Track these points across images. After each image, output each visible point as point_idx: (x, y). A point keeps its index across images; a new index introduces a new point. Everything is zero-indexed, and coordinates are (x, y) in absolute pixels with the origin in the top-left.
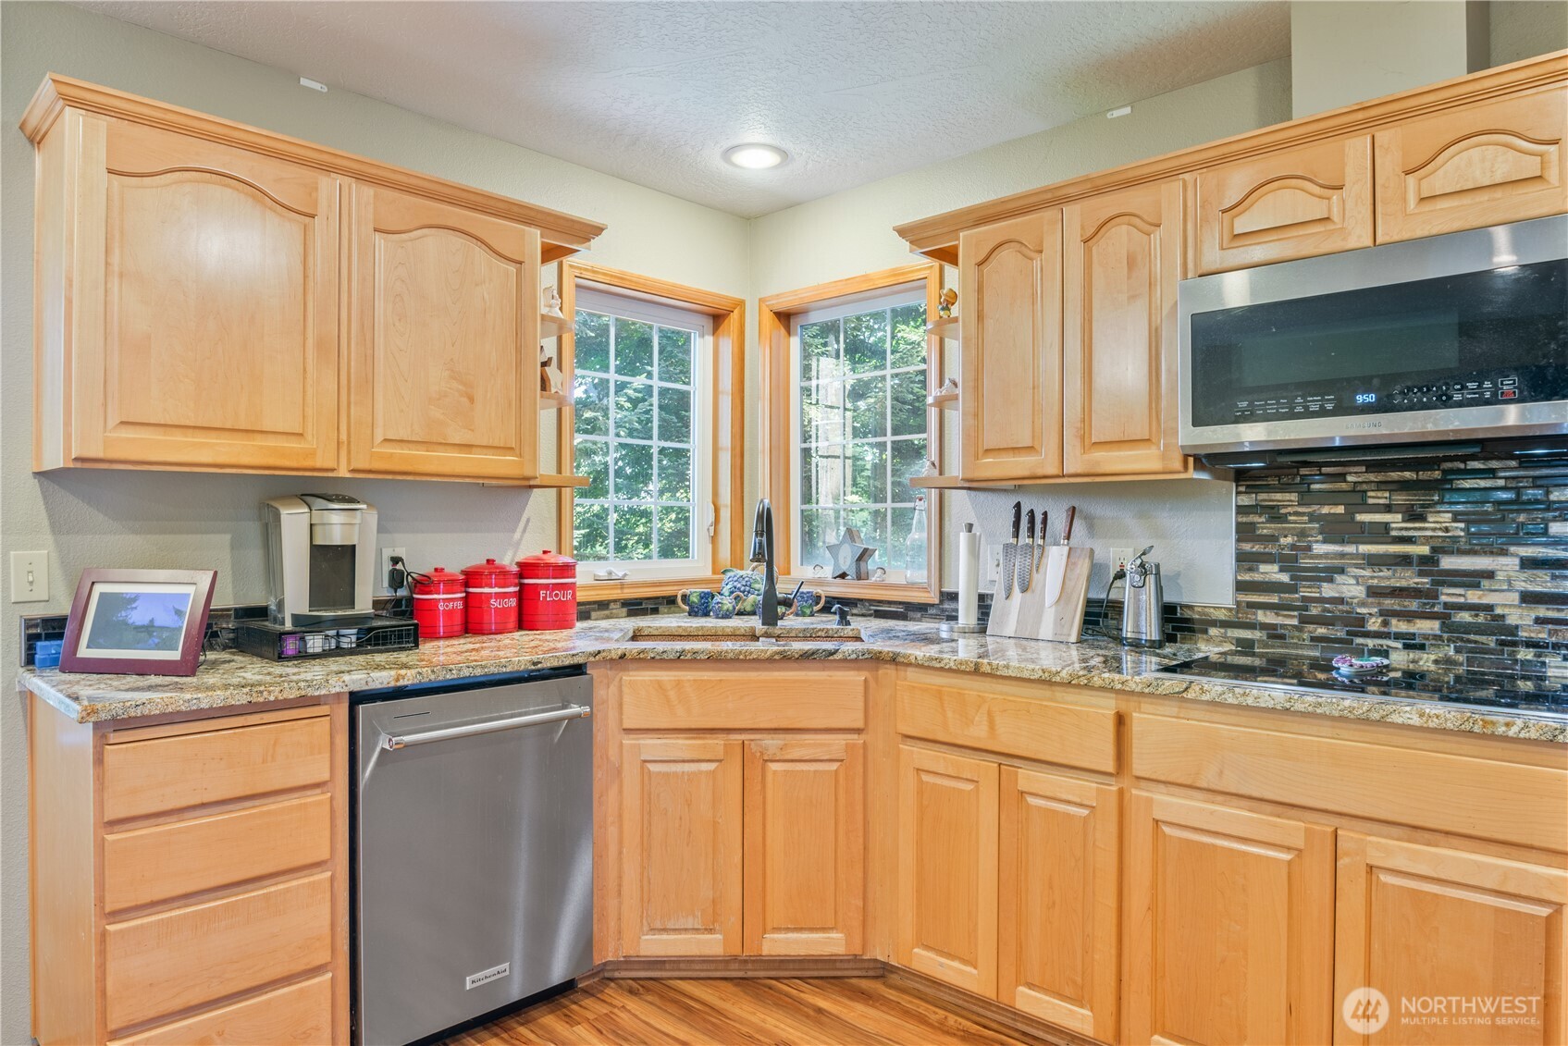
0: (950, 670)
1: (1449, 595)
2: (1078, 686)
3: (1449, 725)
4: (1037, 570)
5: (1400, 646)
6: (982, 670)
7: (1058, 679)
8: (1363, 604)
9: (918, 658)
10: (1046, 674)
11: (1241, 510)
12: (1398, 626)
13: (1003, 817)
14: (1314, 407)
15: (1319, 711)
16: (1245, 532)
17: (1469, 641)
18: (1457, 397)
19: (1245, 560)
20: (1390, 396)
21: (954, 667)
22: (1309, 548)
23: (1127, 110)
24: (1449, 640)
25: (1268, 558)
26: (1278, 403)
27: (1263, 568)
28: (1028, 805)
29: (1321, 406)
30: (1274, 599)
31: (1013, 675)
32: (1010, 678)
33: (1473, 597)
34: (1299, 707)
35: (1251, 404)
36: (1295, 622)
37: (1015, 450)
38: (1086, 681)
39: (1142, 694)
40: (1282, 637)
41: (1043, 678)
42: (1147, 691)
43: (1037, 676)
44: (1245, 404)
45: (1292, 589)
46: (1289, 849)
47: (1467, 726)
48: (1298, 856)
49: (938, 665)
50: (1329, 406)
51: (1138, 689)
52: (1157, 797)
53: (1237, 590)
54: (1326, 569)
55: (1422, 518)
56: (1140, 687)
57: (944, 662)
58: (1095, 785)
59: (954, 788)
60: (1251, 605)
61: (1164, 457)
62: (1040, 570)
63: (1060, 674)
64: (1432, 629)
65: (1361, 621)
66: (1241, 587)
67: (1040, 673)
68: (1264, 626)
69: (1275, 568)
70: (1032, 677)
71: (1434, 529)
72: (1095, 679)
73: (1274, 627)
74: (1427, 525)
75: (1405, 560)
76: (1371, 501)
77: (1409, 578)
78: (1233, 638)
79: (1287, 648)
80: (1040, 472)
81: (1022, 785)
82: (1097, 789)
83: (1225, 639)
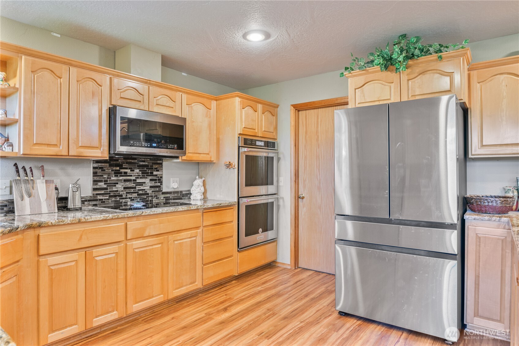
0: (68, 224)
1: (138, 188)
2: (115, 219)
3: (186, 209)
4: (33, 189)
5: (130, 200)
6: (81, 221)
7: (109, 218)
8: (122, 191)
9: (53, 223)
10: (105, 217)
11: (94, 168)
12: (129, 196)
13: (87, 268)
14: (146, 145)
15: (167, 212)
16: (95, 174)
17: (142, 197)
18: (169, 147)
19: (95, 182)
20: (159, 145)
21: (70, 223)
22: (110, 178)
23: (59, 36)
24: (138, 198)
25: (101, 181)
26: (139, 143)
27: (100, 184)
28: (96, 260)
29: (147, 145)
30: (103, 192)
31: (94, 220)
32: (93, 221)
33: (142, 188)
34: (164, 212)
35: (133, 142)
36: (107, 198)
37: (49, 145)
38: (117, 217)
39: (132, 217)
40: (104, 202)
41: (104, 219)
42: (133, 216)
43: (102, 219)
44: (132, 142)
45: (106, 189)
46: (160, 244)
47: (188, 209)
48: (162, 245)
49: (63, 223)
50: (149, 146)
51: (131, 216)
52: (134, 242)
53: (93, 190)
54: (114, 183)
55: (133, 171)
56: (132, 215)
57: (65, 221)
58: (118, 246)
59: (67, 266)
60: (97, 194)
61: (102, 153)
62: (34, 188)
63: (110, 216)
64: (135, 196)
65: (122, 196)
66: (94, 189)
67: (103, 217)
68: (100, 200)
69: (103, 183)
70: (100, 219)
71: (135, 173)
72: (120, 215)
73: (102, 199)
74: (134, 172)
75: (130, 180)
76: (124, 167)
77: (132, 185)
78: (92, 204)
79: (105, 205)
80: (60, 154)
81: (94, 255)
82: (118, 247)
83: (89, 205)
